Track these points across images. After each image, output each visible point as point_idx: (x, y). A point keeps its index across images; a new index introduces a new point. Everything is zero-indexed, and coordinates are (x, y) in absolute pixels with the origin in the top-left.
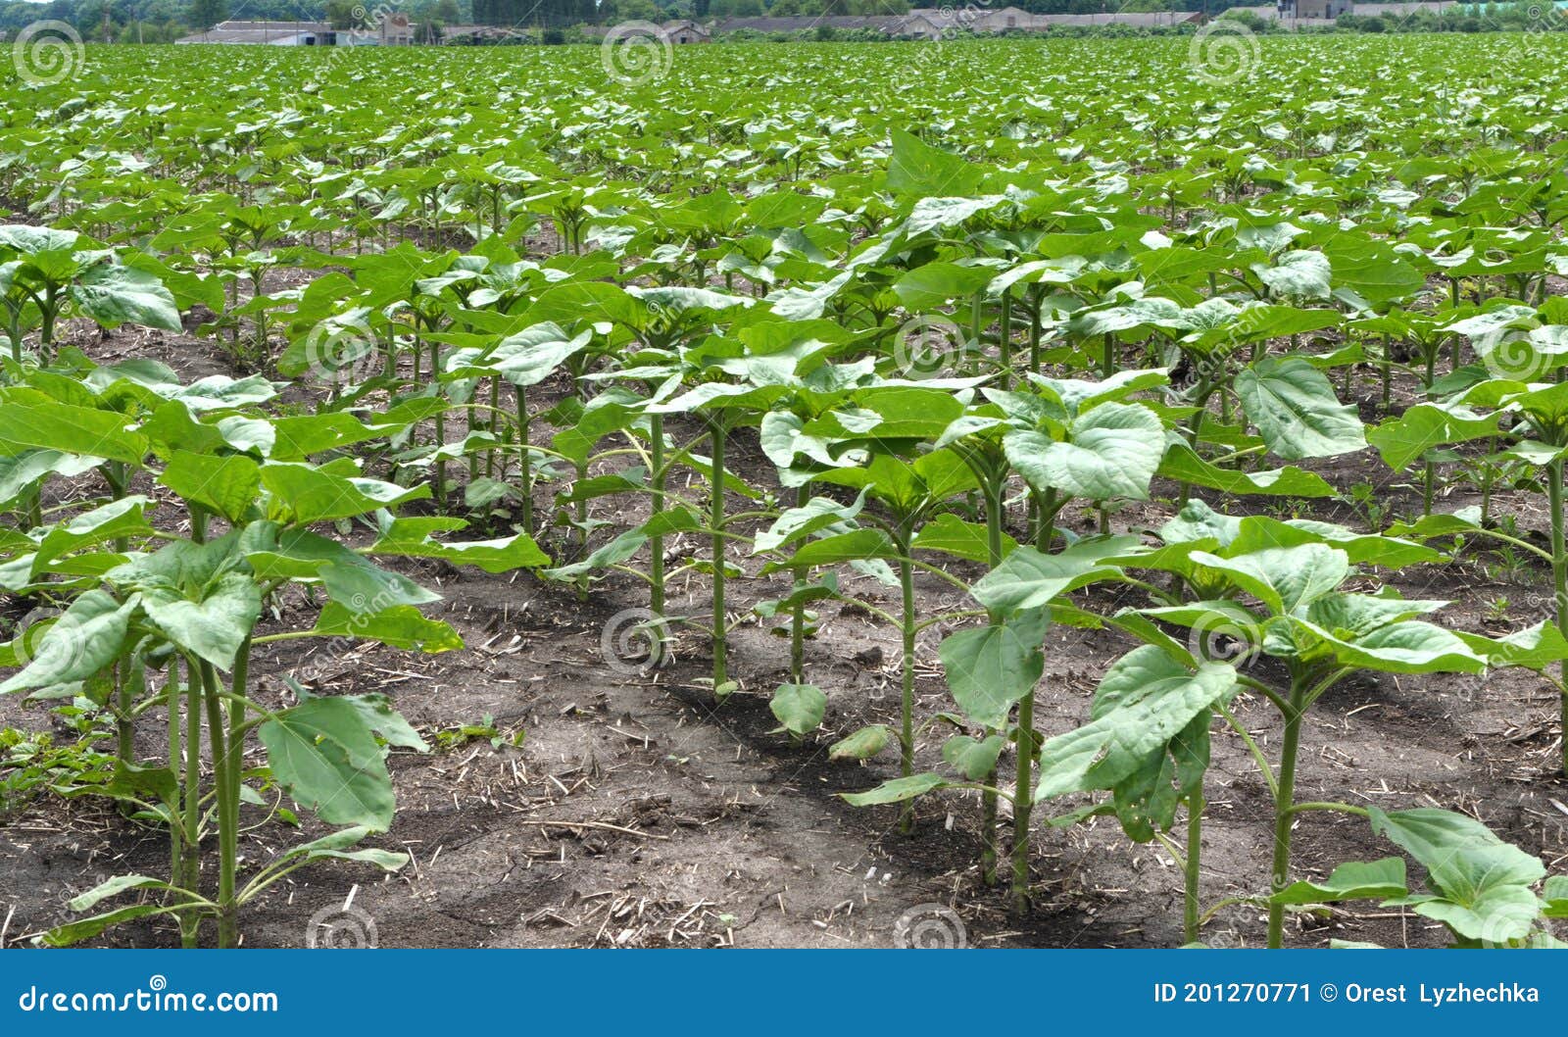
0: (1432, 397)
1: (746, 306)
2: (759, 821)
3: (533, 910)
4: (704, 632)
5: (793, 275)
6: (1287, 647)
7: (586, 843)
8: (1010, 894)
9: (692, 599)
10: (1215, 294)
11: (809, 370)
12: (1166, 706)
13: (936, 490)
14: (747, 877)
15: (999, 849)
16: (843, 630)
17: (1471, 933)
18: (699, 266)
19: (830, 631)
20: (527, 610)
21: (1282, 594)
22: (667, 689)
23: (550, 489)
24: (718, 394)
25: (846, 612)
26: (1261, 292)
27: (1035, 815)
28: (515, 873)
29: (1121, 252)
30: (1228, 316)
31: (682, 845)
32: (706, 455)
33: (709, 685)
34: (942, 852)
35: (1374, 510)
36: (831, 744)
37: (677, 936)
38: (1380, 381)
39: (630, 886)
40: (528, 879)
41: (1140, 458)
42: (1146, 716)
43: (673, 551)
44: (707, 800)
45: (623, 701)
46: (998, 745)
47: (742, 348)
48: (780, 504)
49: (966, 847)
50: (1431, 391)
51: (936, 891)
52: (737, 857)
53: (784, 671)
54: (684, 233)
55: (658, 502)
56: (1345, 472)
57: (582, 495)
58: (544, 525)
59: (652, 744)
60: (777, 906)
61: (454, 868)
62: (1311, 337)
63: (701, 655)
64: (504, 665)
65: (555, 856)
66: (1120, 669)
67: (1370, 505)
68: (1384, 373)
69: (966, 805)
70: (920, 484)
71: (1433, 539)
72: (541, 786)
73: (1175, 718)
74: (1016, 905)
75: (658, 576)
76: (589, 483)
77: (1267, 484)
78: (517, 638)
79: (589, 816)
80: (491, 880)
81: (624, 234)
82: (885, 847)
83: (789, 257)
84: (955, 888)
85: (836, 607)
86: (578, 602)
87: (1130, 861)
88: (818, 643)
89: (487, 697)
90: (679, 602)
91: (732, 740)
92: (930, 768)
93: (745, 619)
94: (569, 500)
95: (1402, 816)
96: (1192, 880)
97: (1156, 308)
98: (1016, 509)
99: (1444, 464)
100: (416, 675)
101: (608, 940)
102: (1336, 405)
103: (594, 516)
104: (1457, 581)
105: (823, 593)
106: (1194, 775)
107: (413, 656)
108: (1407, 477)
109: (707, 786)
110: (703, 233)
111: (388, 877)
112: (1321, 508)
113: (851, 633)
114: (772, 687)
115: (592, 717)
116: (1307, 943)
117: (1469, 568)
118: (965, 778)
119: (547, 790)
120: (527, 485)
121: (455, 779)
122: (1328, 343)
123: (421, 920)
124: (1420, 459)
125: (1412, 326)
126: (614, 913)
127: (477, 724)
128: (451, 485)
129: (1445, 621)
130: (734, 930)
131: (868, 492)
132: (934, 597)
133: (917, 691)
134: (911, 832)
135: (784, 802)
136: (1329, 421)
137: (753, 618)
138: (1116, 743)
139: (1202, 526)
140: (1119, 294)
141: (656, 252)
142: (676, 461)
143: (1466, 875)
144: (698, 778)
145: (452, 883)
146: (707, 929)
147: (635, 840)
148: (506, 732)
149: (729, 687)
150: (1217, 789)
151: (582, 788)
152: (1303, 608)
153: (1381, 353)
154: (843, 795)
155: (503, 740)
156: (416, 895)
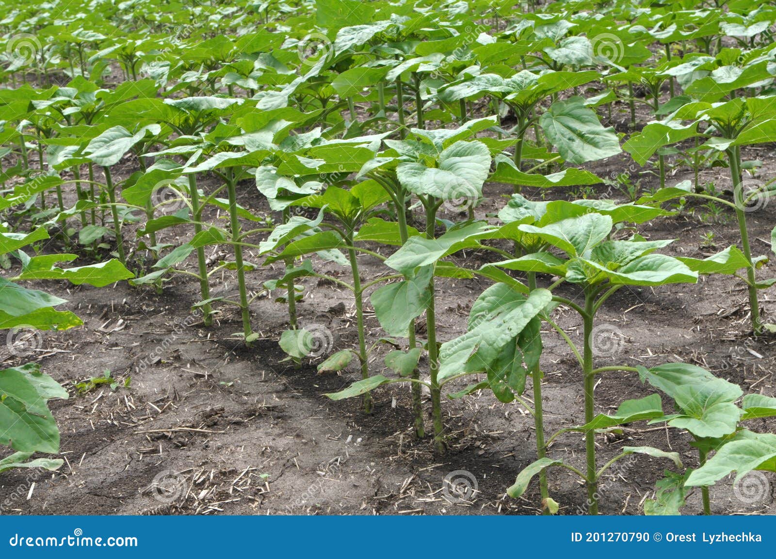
0: (658, 118)
1: (239, 104)
2: (278, 415)
3: (146, 485)
4: (236, 305)
5: (268, 82)
6: (580, 277)
7: (175, 441)
8: (433, 443)
9: (226, 286)
10: (525, 68)
11: (282, 139)
12: (512, 318)
13: (367, 203)
14: (274, 449)
15: (425, 416)
16: (320, 295)
17: (702, 435)
18: (211, 81)
19: (312, 296)
20: (126, 303)
21: (575, 245)
22: (217, 342)
23: (133, 228)
24: (226, 158)
25: (322, 284)
26: (552, 65)
27: (444, 393)
28: (132, 464)
29: (465, 49)
30: (532, 81)
31: (233, 435)
32: (226, 198)
33: (241, 337)
34: (391, 422)
35: (631, 189)
36: (318, 364)
37: (235, 490)
38: (629, 110)
39: (204, 464)
40: (141, 467)
41: (477, 172)
42: (500, 325)
43: (212, 258)
44: (246, 407)
45: (190, 351)
46: (417, 353)
47: (240, 131)
48: (276, 222)
49: (404, 416)
50: (658, 113)
51: (389, 446)
52: (267, 439)
53: (287, 323)
54: (199, 62)
55: (198, 228)
56: (613, 167)
57: (152, 229)
58: (131, 250)
59: (210, 376)
60: (294, 465)
61: (94, 466)
62: (586, 88)
63: (235, 319)
64: (114, 339)
65: (156, 451)
66: (483, 299)
67: (628, 186)
68: (631, 105)
69: (402, 392)
70: (355, 202)
71: (668, 202)
72: (144, 409)
73: (517, 324)
74: (437, 448)
75: (204, 274)
76: (155, 221)
77: (558, 180)
78: (121, 321)
79: (175, 424)
80: (118, 470)
81: (162, 66)
82: (357, 422)
83: (265, 71)
84: (401, 442)
85: (314, 281)
86: (157, 296)
87: (503, 414)
88: (305, 305)
89: (105, 359)
90: (219, 289)
91: (258, 368)
92: (379, 372)
93: (260, 294)
94: (145, 233)
95: (657, 370)
96: (539, 421)
97: (488, 80)
98: (418, 210)
99: (671, 156)
100: (60, 351)
101: (193, 498)
102: (601, 128)
103: (162, 241)
104: (684, 225)
105: (304, 273)
106: (534, 360)
107: (57, 339)
108: (649, 167)
109: (246, 398)
110: (211, 61)
111: (53, 476)
112: (599, 190)
113: (325, 296)
114: (280, 334)
115: (171, 364)
116: (611, 450)
117: (690, 217)
118: (400, 376)
119: (148, 411)
120: (118, 227)
121: (90, 412)
122: (596, 90)
123: (77, 499)
124: (656, 154)
125: (644, 75)
126: (195, 481)
127: (101, 376)
128: (71, 231)
129: (678, 250)
130: (269, 483)
131: (325, 210)
132: (374, 268)
133: (368, 326)
134: (371, 411)
135: (293, 402)
136: (598, 138)
137: (264, 293)
138: (483, 342)
139: (522, 210)
140: (465, 74)
141: (183, 76)
142: (207, 203)
143: (696, 399)
144: (239, 394)
145: (94, 475)
146: (253, 484)
147: (205, 435)
148: (119, 379)
149: (253, 336)
150: (552, 365)
151: (169, 408)
152: (588, 251)
153: (628, 93)
154: (327, 394)
155: (118, 384)
156: (72, 485)
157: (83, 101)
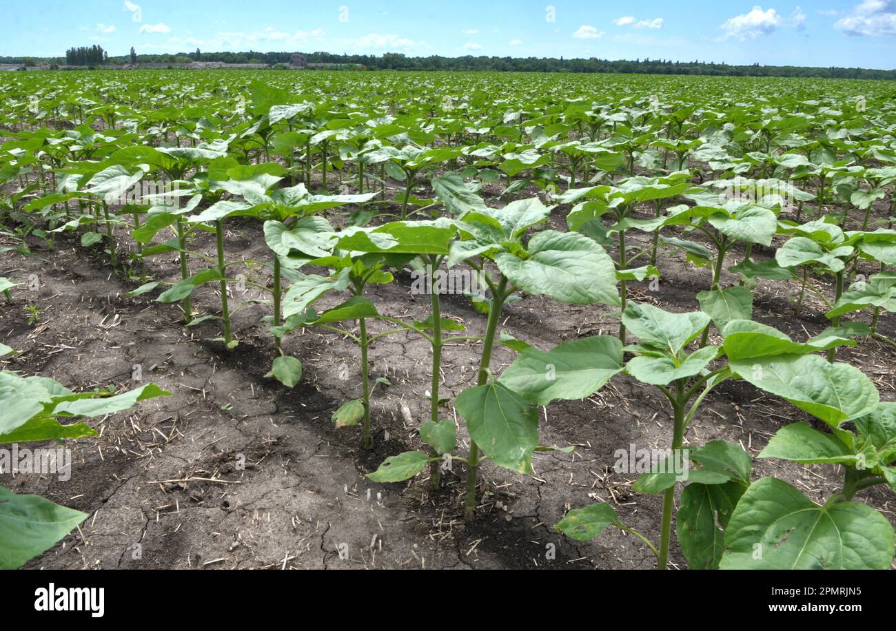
2: (284, 450)
7: (191, 495)
20: (119, 296)
22: (200, 344)
31: (250, 486)
45: (179, 354)
47: (229, 178)
58: (118, 244)
59: (207, 394)
64: (113, 336)
65: (173, 508)
78: (117, 316)
89: (107, 360)
91: (245, 379)
100: (67, 347)
107: (64, 335)
109: (246, 424)
114: (270, 359)
115: (167, 371)
119: (155, 437)
134: (371, 447)
136: (468, 198)
144: (239, 418)
147: (219, 485)
149: (233, 343)
151: (176, 436)
157: (85, 141)
